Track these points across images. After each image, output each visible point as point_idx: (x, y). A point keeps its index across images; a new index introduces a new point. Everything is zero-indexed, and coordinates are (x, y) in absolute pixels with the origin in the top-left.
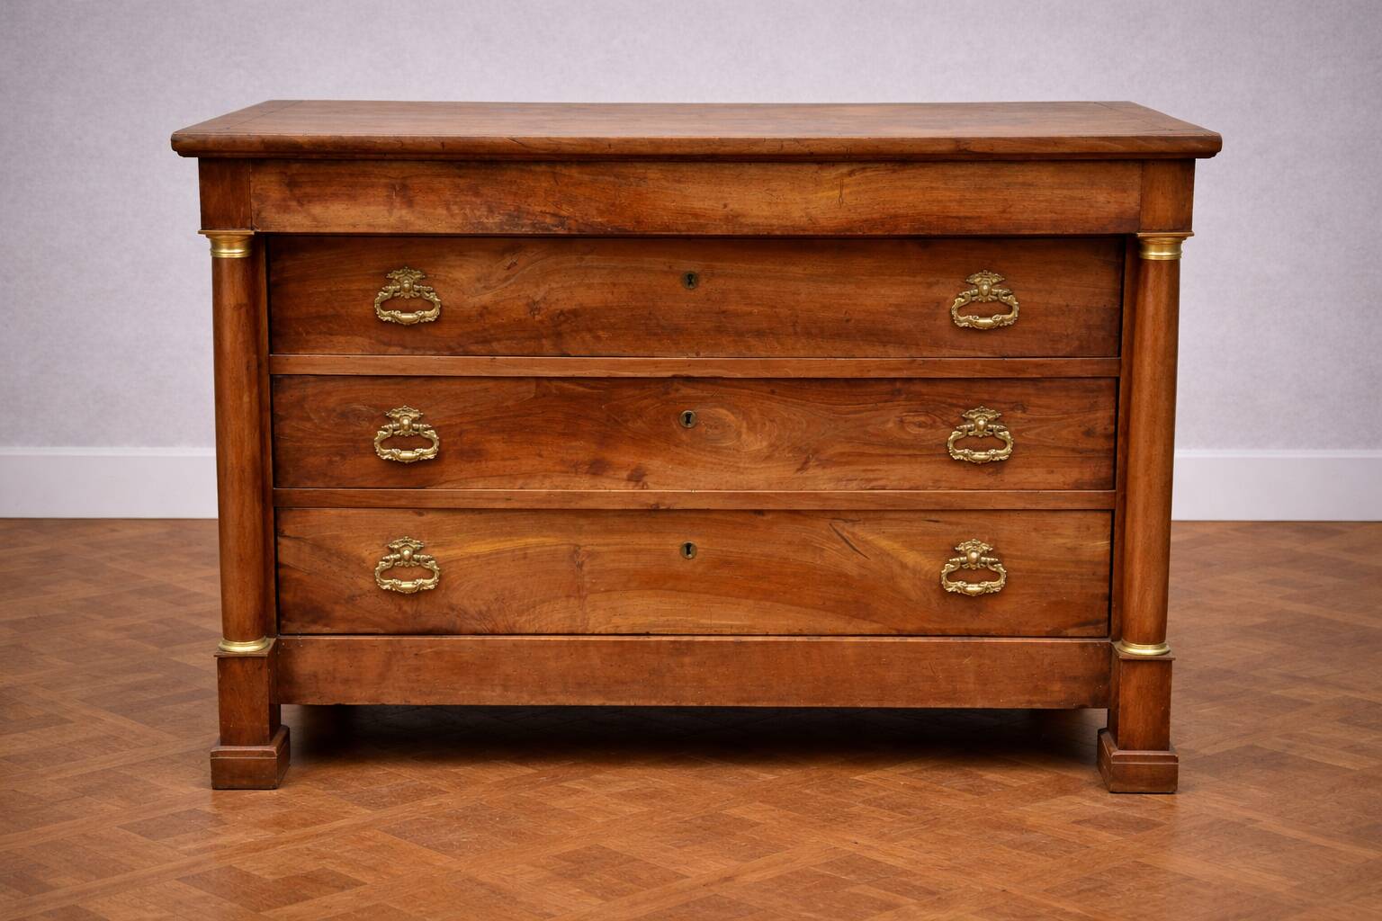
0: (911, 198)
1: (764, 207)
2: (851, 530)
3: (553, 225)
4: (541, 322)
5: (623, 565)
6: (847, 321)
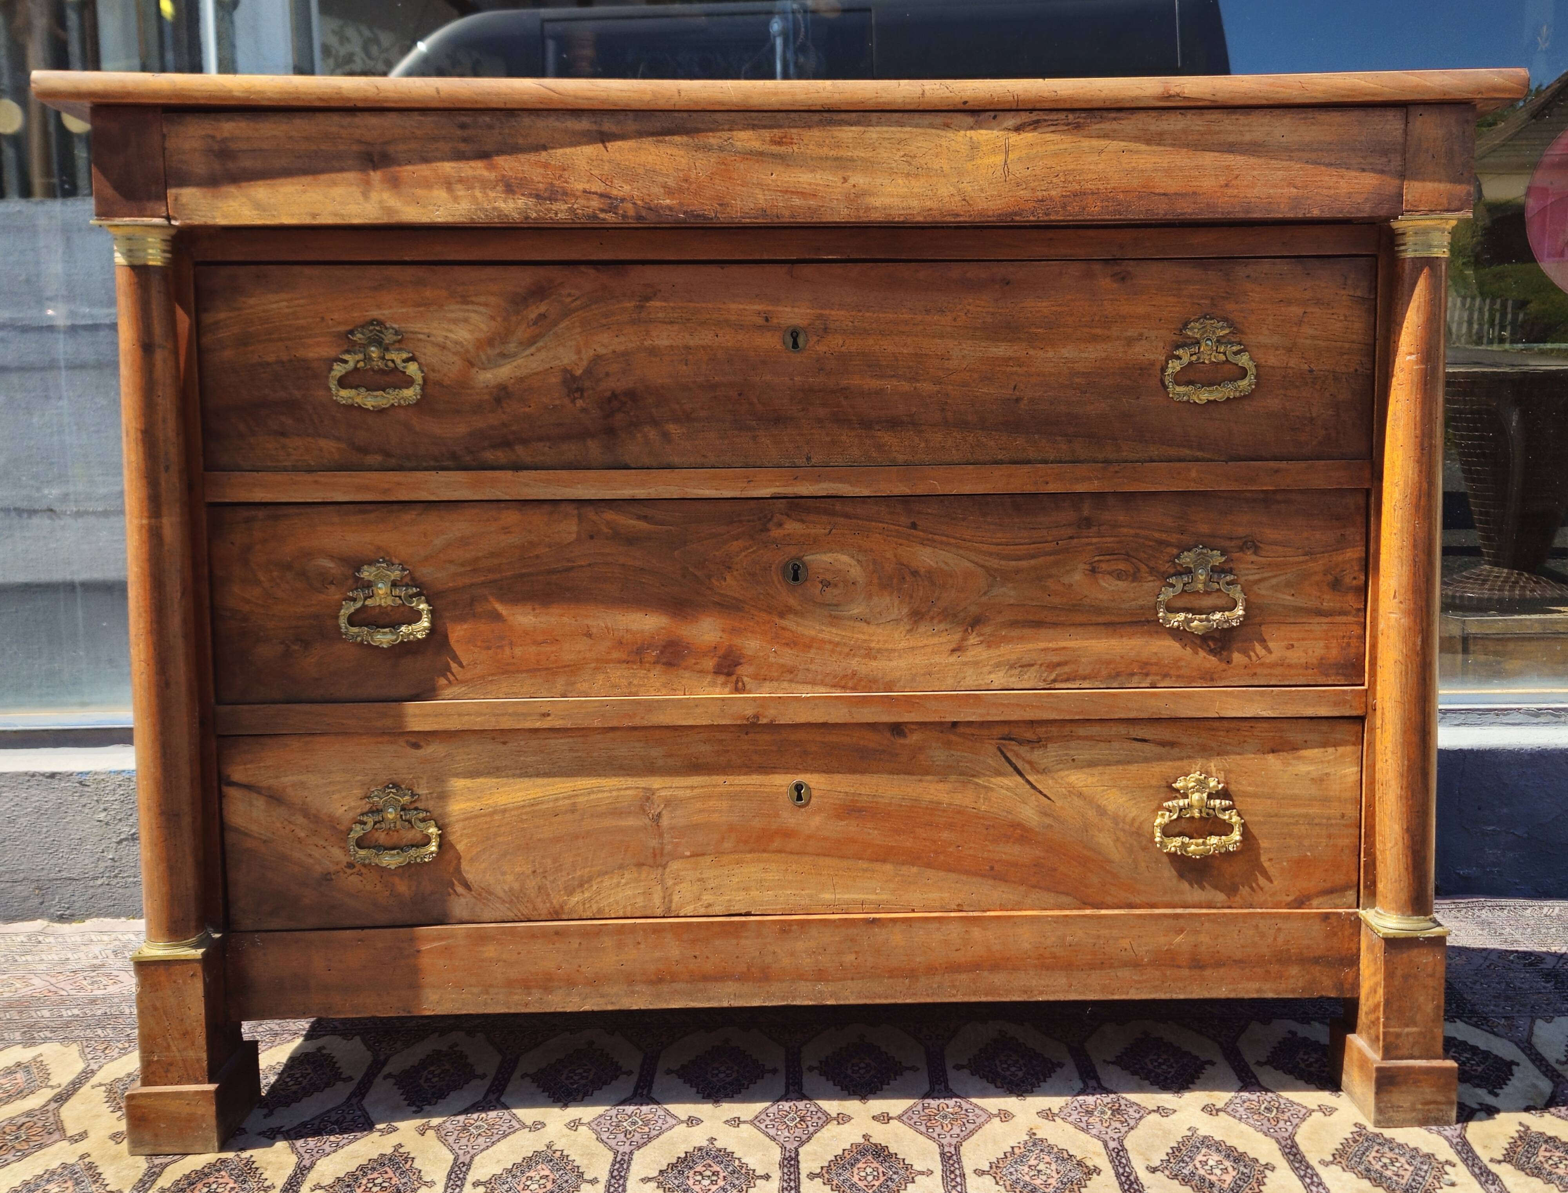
0: (1101, 166)
1: (900, 181)
2: (1028, 756)
3: (602, 210)
4: (584, 410)
5: (715, 817)
6: (1018, 400)
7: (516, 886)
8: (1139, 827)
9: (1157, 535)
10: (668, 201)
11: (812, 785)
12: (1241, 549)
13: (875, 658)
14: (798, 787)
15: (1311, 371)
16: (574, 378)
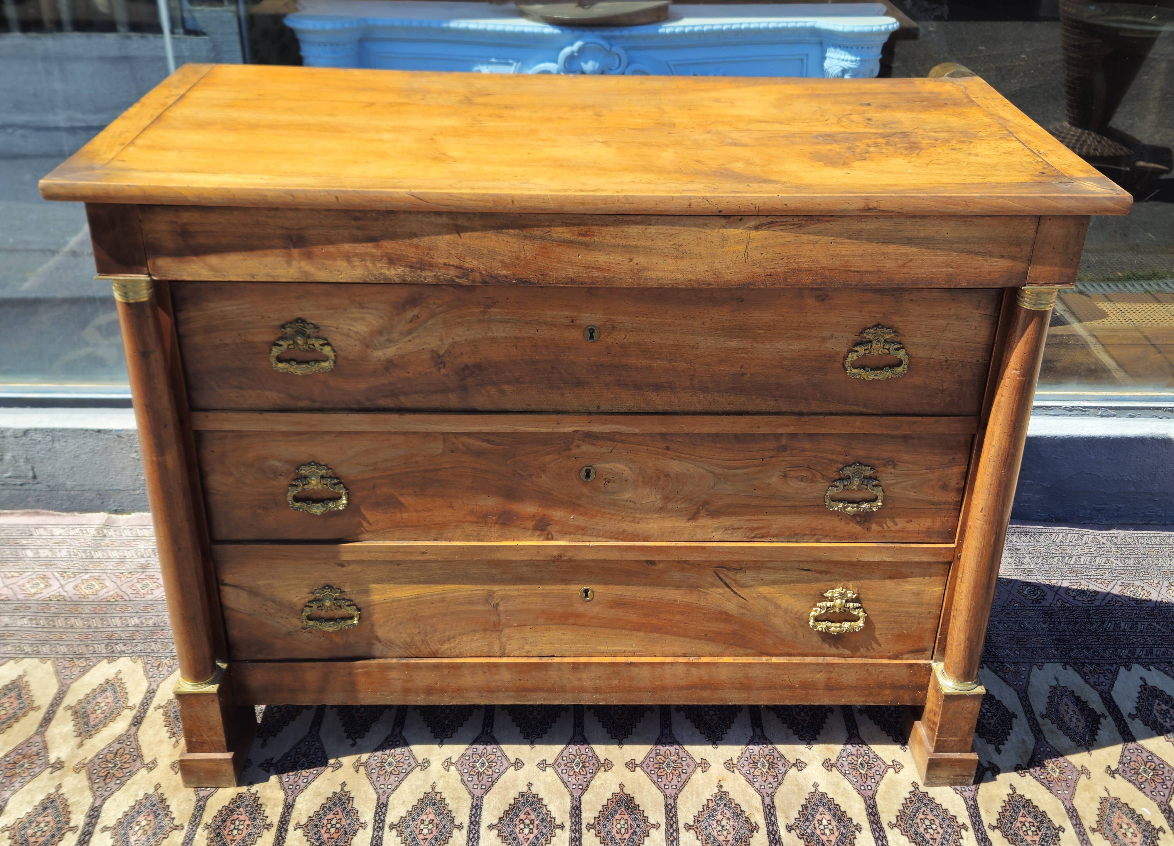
0: (814, 253)
1: (670, 261)
2: (733, 577)
3: (458, 277)
4: (446, 375)
5: (532, 606)
6: (743, 374)
7: (409, 640)
8: (801, 616)
9: (829, 456)
10: (504, 272)
11: (595, 590)
12: (885, 465)
13: (638, 523)
14: (586, 591)
15: (947, 361)
16: (439, 356)
